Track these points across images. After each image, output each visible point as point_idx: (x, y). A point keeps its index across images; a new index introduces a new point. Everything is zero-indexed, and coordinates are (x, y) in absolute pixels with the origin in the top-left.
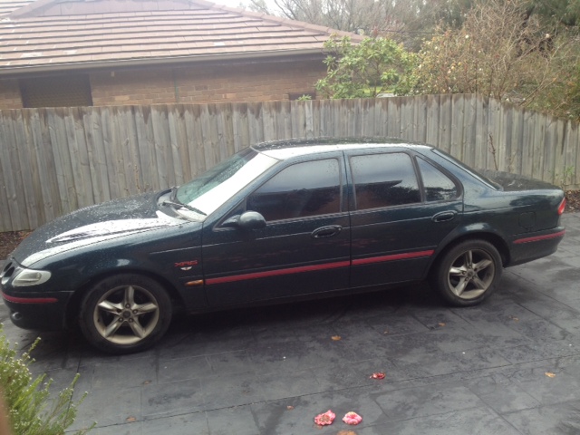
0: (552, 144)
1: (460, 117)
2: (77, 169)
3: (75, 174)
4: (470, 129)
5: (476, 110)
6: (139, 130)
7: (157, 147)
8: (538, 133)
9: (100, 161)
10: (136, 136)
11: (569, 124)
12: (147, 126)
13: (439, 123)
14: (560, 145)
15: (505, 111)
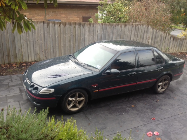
0: (162, 40)
1: (141, 31)
2: (23, 43)
3: (22, 44)
4: (143, 35)
5: (145, 29)
6: (45, 30)
7: (51, 36)
8: (160, 37)
9: (31, 40)
10: (44, 32)
11: (167, 34)
12: (48, 29)
13: (135, 32)
14: (164, 40)
15: (152, 30)
